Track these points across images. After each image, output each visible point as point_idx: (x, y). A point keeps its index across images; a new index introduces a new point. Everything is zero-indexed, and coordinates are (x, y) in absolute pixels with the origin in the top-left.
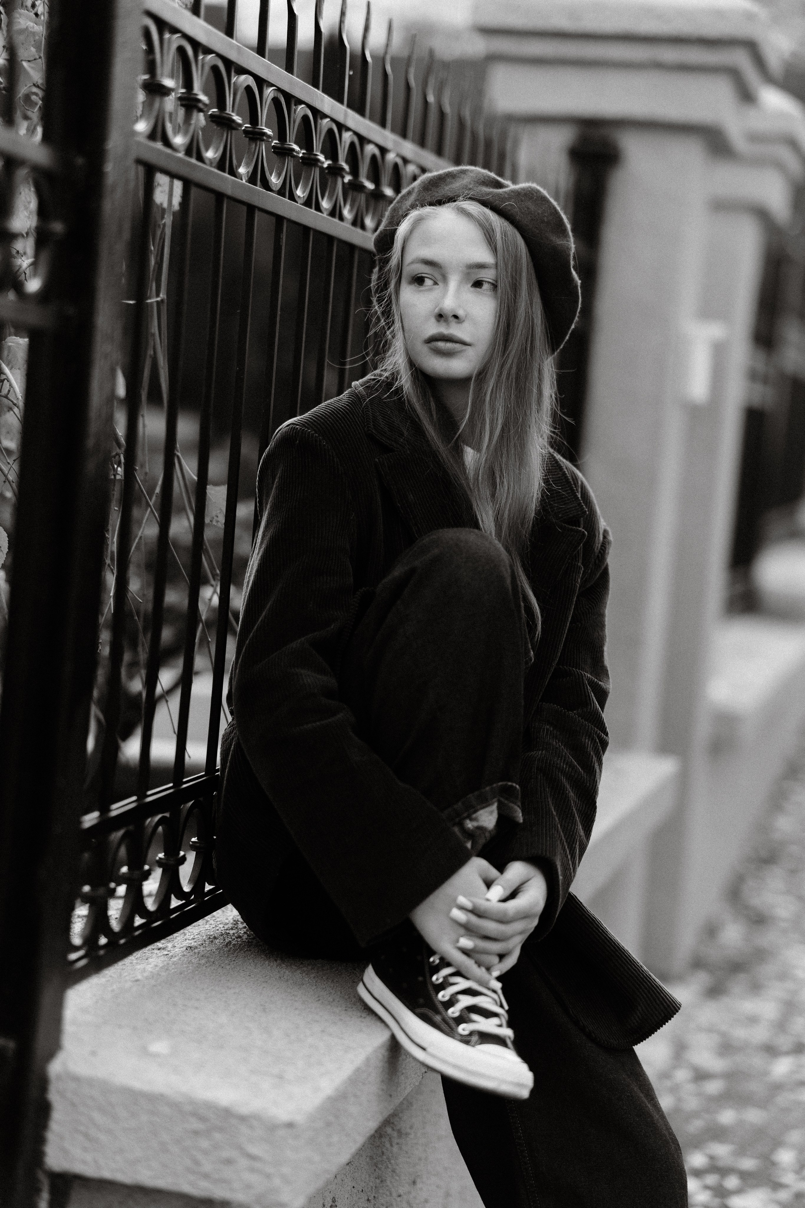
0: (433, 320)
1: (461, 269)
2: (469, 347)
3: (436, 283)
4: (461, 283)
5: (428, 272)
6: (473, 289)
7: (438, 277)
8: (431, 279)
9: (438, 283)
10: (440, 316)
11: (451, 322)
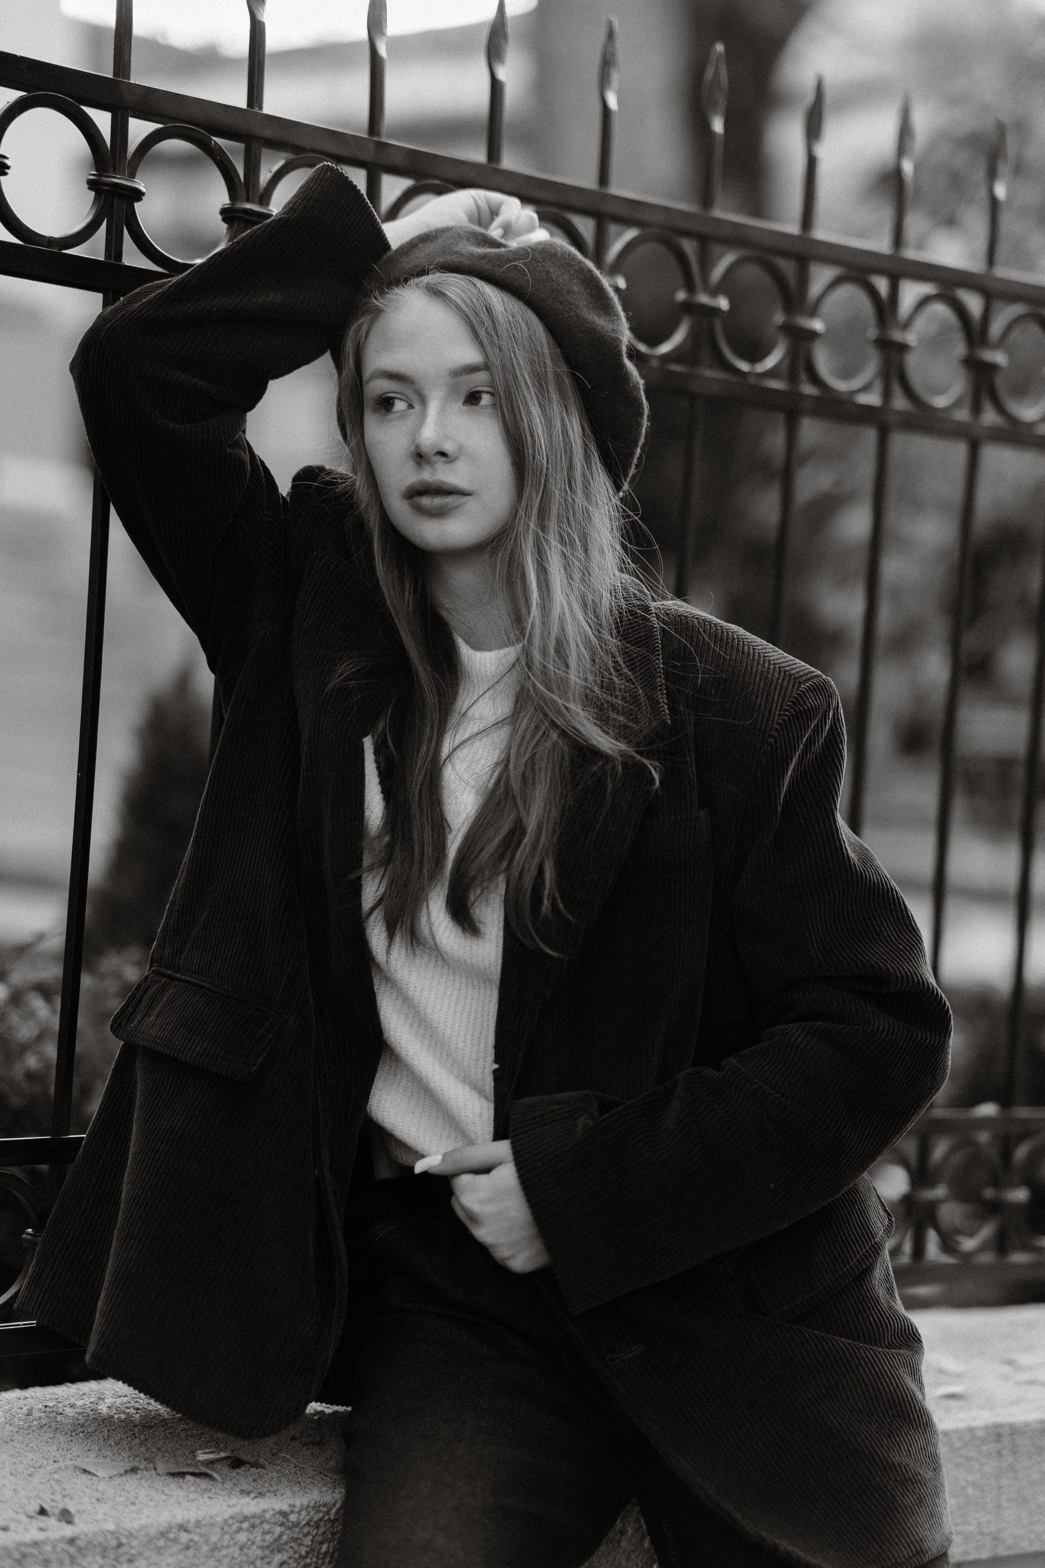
0: (411, 464)
1: (442, 380)
2: (468, 498)
3: (411, 406)
4: (445, 401)
5: (398, 391)
6: (465, 408)
7: (413, 397)
8: (402, 400)
9: (413, 405)
10: (420, 457)
11: (435, 462)
